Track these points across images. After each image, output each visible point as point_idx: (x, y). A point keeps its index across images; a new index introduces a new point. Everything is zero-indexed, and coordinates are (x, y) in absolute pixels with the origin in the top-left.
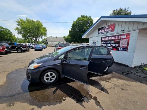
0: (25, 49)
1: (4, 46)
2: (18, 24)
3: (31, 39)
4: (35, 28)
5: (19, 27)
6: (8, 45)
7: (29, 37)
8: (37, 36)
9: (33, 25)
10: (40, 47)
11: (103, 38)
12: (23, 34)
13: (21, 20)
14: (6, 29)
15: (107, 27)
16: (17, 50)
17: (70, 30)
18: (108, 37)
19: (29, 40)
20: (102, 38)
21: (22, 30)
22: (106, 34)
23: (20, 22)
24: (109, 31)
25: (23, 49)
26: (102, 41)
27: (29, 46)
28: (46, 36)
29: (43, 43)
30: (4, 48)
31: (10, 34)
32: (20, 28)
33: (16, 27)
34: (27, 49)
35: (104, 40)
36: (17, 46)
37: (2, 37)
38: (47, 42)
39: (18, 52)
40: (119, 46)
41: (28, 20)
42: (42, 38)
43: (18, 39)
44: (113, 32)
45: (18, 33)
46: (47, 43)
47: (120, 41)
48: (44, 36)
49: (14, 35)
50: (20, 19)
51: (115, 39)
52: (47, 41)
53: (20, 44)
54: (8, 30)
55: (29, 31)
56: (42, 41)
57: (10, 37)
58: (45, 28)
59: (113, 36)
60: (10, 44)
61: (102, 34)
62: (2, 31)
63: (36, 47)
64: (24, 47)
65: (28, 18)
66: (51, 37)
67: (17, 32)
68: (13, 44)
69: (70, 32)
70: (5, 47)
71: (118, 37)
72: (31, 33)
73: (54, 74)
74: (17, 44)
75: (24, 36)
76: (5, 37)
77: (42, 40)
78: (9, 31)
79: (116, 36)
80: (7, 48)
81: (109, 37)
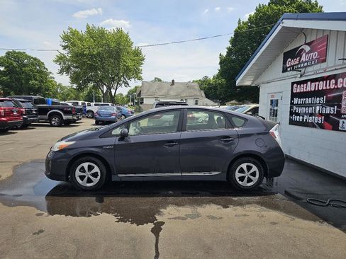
0: (70, 117)
1: (21, 107)
2: (63, 44)
3: (94, 87)
4: (108, 52)
5: (65, 52)
6: (30, 105)
7: (89, 80)
8: (113, 79)
9: (102, 46)
10: (112, 115)
11: (295, 85)
12: (75, 72)
13: (74, 33)
14: (35, 59)
15: (307, 48)
16: (50, 120)
17: (224, 54)
18: (309, 83)
19: (91, 92)
20: (293, 84)
21: (73, 61)
22: (303, 70)
23: (70, 39)
24: (311, 63)
25: (65, 117)
26: (294, 95)
27: (80, 110)
28: (140, 78)
29: (133, 101)
30: (22, 111)
31: (43, 74)
32: (69, 56)
33: (58, 54)
34: (75, 118)
35: (298, 91)
36: (52, 109)
37: (23, 81)
38: (142, 99)
39: (52, 126)
40: (339, 114)
41: (90, 32)
42: (127, 84)
43: (62, 88)
44: (323, 65)
45: (61, 72)
46: (142, 103)
47: (341, 96)
48: (133, 80)
49: (51, 75)
50: (70, 29)
51: (328, 88)
52: (139, 94)
53: (59, 104)
54: (39, 61)
55: (91, 65)
56: (127, 96)
57: (42, 81)
58: (137, 53)
59: (322, 79)
60: (36, 102)
61: (295, 72)
62: (25, 66)
63: (99, 115)
64: (67, 113)
65: (91, 26)
66: (160, 80)
67: (59, 68)
68: (43, 101)
69: (223, 62)
70: (24, 110)
71: (336, 84)
72: (96, 69)
73: (96, 169)
74: (53, 103)
75: (75, 79)
76: (31, 82)
77: (129, 93)
78: (40, 64)
79: (329, 78)
80: (29, 112)
81: (312, 81)
